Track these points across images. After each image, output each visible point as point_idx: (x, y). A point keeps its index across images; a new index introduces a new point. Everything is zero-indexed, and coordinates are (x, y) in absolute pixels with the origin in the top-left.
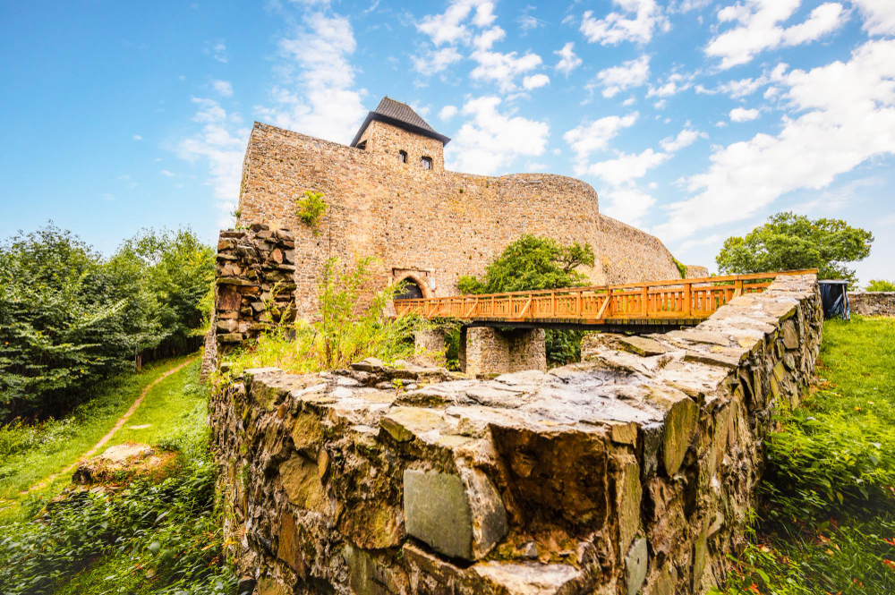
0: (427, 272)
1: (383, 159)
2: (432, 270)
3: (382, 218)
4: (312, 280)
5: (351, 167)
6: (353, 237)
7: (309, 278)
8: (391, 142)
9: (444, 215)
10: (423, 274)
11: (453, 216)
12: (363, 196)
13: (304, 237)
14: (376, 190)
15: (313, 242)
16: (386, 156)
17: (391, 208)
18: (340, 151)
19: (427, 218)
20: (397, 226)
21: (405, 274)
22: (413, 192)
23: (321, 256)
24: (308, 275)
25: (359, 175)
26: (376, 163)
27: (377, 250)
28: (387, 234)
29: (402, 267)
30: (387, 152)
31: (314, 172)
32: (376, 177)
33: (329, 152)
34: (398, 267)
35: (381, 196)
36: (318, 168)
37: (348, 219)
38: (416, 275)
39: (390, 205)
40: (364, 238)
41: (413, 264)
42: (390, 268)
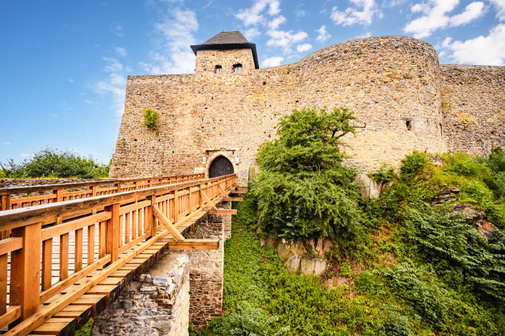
0: (233, 151)
1: (202, 76)
2: (237, 149)
3: (199, 117)
4: (155, 163)
5: (179, 87)
6: (178, 133)
7: (153, 161)
8: (209, 62)
9: (248, 106)
10: (230, 153)
11: (256, 105)
12: (186, 104)
13: (151, 138)
14: (196, 99)
15: (156, 139)
16: (205, 73)
17: (206, 108)
18: (173, 79)
19: (235, 110)
20: (211, 120)
21: (216, 154)
22: (224, 94)
23: (160, 147)
24: (152, 160)
25: (185, 91)
26: (197, 80)
27: (195, 140)
28: (203, 128)
29: (213, 149)
30: (205, 70)
31: (158, 97)
32: (196, 89)
33: (167, 82)
34: (210, 149)
35: (199, 102)
36: (160, 94)
37: (176, 122)
38: (225, 154)
39: (206, 107)
40: (186, 133)
41: (221, 146)
42: (204, 151)
